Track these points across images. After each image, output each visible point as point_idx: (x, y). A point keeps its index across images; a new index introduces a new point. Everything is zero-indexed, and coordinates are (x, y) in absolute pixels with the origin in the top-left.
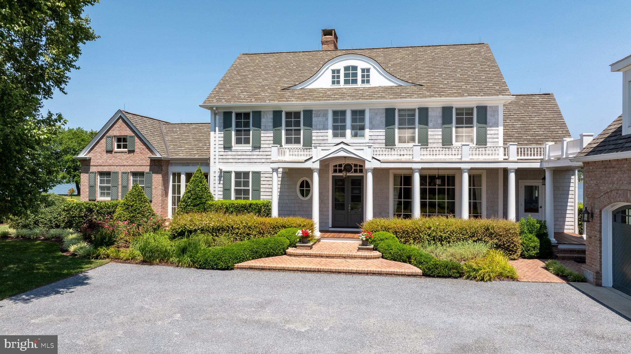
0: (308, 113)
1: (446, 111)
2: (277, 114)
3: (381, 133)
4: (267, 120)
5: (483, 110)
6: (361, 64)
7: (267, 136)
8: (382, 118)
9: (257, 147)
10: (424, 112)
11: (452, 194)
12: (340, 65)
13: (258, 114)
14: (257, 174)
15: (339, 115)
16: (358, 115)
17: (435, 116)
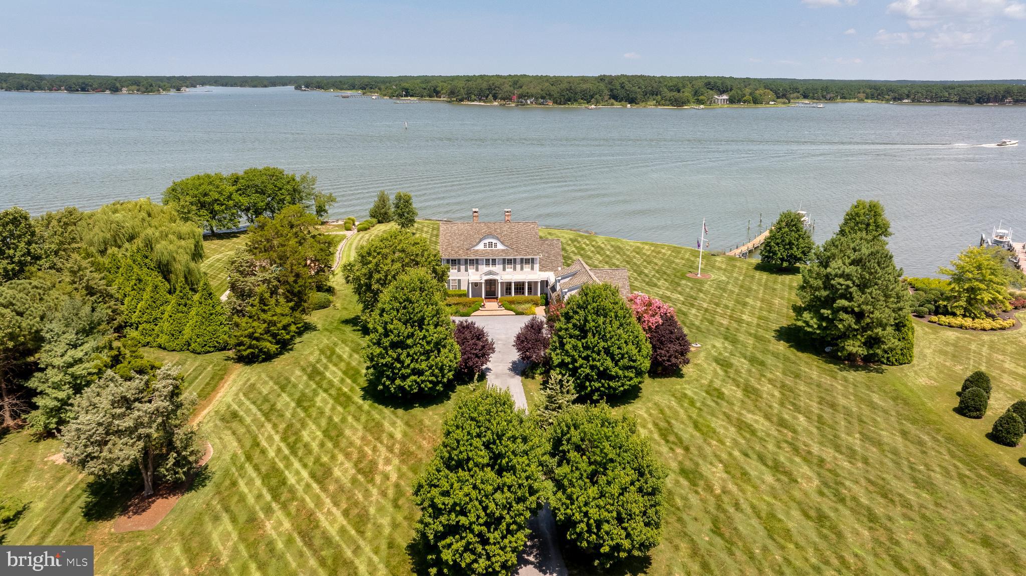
0: (477, 260)
1: (522, 259)
2: (466, 260)
3: (501, 266)
4: (462, 262)
5: (533, 259)
6: (494, 241)
7: (463, 268)
8: (501, 261)
9: (459, 270)
10: (515, 259)
11: (523, 289)
12: (487, 241)
13: (459, 260)
14: (459, 281)
15: (487, 261)
16: (494, 261)
17: (518, 261)
